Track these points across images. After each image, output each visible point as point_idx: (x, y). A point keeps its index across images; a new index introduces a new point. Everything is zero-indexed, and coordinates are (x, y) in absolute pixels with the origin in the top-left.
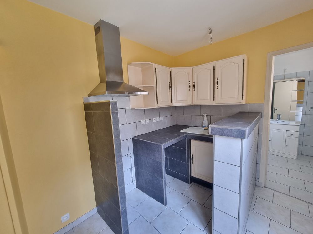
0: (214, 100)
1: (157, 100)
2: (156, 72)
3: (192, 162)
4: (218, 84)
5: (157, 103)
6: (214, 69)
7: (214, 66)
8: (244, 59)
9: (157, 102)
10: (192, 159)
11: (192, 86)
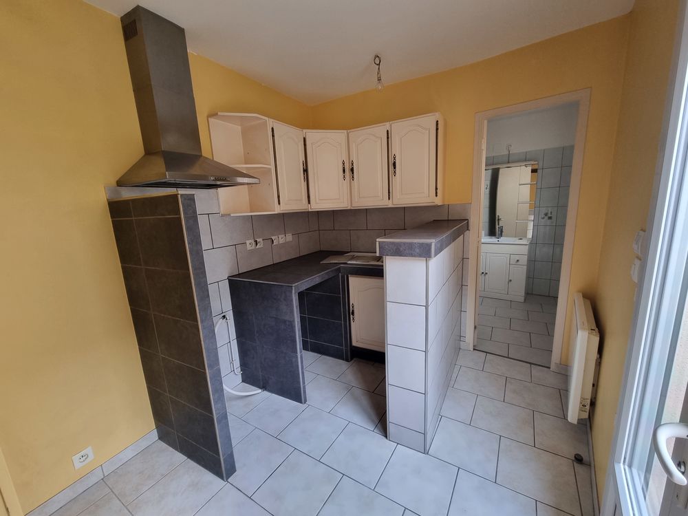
0: (389, 199)
1: (279, 197)
2: (273, 136)
3: (353, 319)
4: (395, 168)
5: (279, 204)
6: (388, 138)
7: (388, 131)
8: (437, 121)
9: (279, 201)
10: (353, 313)
11: (349, 170)
